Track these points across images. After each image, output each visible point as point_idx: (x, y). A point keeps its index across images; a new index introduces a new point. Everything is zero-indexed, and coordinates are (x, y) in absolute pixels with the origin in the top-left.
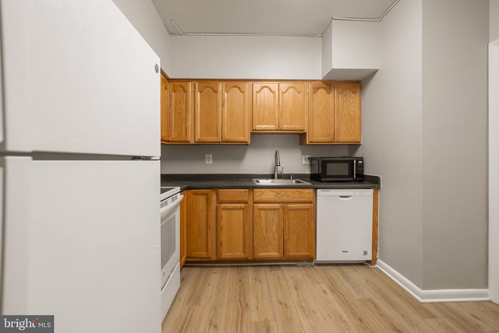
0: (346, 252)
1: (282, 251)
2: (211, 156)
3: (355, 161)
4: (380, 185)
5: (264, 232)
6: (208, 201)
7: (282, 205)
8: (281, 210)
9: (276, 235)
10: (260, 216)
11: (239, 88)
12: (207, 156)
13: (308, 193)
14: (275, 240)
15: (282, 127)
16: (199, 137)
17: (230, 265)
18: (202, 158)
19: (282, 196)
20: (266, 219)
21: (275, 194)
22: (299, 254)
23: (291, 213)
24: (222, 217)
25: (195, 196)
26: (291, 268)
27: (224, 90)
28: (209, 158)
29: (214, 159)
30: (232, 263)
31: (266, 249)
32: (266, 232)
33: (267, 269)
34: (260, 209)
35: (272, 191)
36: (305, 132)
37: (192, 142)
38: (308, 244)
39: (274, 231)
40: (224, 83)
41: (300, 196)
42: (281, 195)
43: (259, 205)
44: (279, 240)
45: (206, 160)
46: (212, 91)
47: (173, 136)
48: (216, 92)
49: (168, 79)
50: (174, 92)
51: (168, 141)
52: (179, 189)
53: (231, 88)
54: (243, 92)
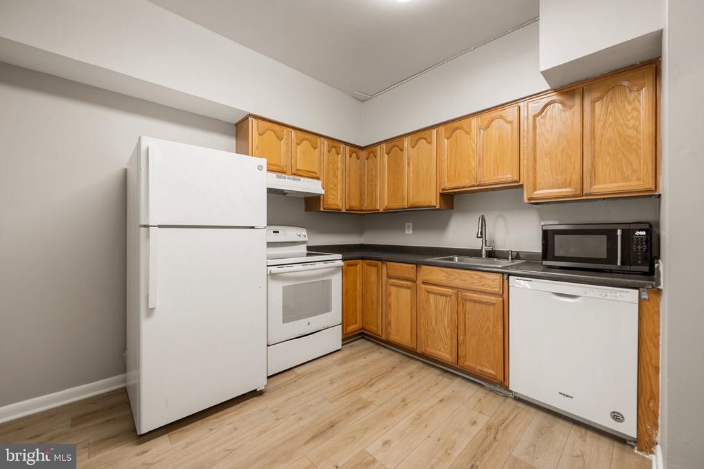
0: (567, 396)
1: (455, 354)
2: (411, 225)
3: (619, 232)
4: (659, 284)
5: (434, 323)
6: (379, 275)
7: (455, 291)
8: (454, 298)
9: (448, 331)
10: (427, 301)
11: (425, 139)
12: (407, 224)
13: (494, 280)
14: (447, 338)
15: (480, 182)
16: (386, 204)
17: (403, 352)
18: (402, 228)
19: (455, 279)
20: (436, 307)
21: (446, 275)
22: (479, 367)
23: (469, 305)
24: (390, 294)
25: (369, 267)
26: (470, 384)
27: (409, 145)
28: (409, 227)
29: (414, 228)
30: (405, 351)
31: (436, 346)
32: (436, 323)
33: (437, 372)
34: (428, 292)
35: (443, 271)
36: (521, 183)
37: (381, 210)
38: (495, 358)
39: (446, 325)
40: (409, 138)
41: (480, 283)
42: (453, 277)
43: (428, 287)
44: (451, 338)
45: (406, 230)
46: (399, 151)
47: (366, 205)
48: (402, 150)
49: (362, 148)
50: (367, 159)
51: (362, 210)
52: (340, 256)
53: (417, 141)
54: (430, 143)
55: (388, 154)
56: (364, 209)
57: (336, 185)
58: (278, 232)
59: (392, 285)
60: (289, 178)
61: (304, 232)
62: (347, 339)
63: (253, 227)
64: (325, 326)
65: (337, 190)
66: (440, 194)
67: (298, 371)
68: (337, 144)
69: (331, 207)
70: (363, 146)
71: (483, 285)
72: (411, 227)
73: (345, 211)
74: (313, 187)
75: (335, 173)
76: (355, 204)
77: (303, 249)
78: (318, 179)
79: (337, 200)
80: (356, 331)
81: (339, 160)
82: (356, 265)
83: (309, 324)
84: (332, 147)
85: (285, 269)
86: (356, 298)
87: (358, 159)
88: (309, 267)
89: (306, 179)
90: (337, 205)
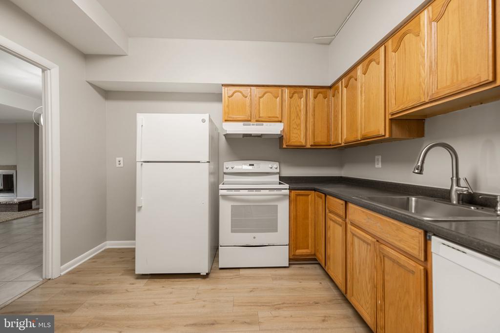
1: (374, 319)
2: (380, 157)
5: (358, 272)
6: (323, 207)
7: (373, 240)
9: (369, 286)
10: (352, 244)
11: (375, 61)
12: (376, 157)
13: (413, 237)
14: (368, 295)
15: (431, 95)
16: (345, 137)
18: (372, 161)
20: (359, 253)
23: (387, 263)
24: (330, 227)
25: (318, 198)
27: (361, 73)
28: (378, 160)
29: (383, 161)
34: (353, 234)
37: (342, 144)
40: (361, 64)
43: (353, 227)
45: (376, 163)
46: (354, 80)
47: (333, 140)
48: (356, 80)
49: (330, 87)
50: (334, 96)
51: (330, 145)
52: (287, 186)
53: (368, 66)
54: (378, 63)
55: (346, 87)
56: (331, 144)
57: (299, 125)
58: (253, 165)
59: (331, 219)
60: (254, 125)
61: (276, 165)
62: (294, 260)
63: (199, 162)
64: (271, 243)
65: (300, 129)
66: (391, 120)
67: (242, 272)
68: (298, 90)
69: (293, 144)
70: (329, 85)
71: (400, 241)
72: (380, 160)
73: (310, 147)
74: (275, 129)
75: (298, 115)
76: (321, 139)
77: (276, 178)
78: (281, 122)
79: (299, 138)
80: (308, 255)
81: (302, 103)
82: (308, 195)
83: (254, 238)
84: (293, 94)
85: (233, 192)
86: (308, 226)
87: (325, 98)
88: (254, 192)
89: (269, 124)
90: (301, 142)
